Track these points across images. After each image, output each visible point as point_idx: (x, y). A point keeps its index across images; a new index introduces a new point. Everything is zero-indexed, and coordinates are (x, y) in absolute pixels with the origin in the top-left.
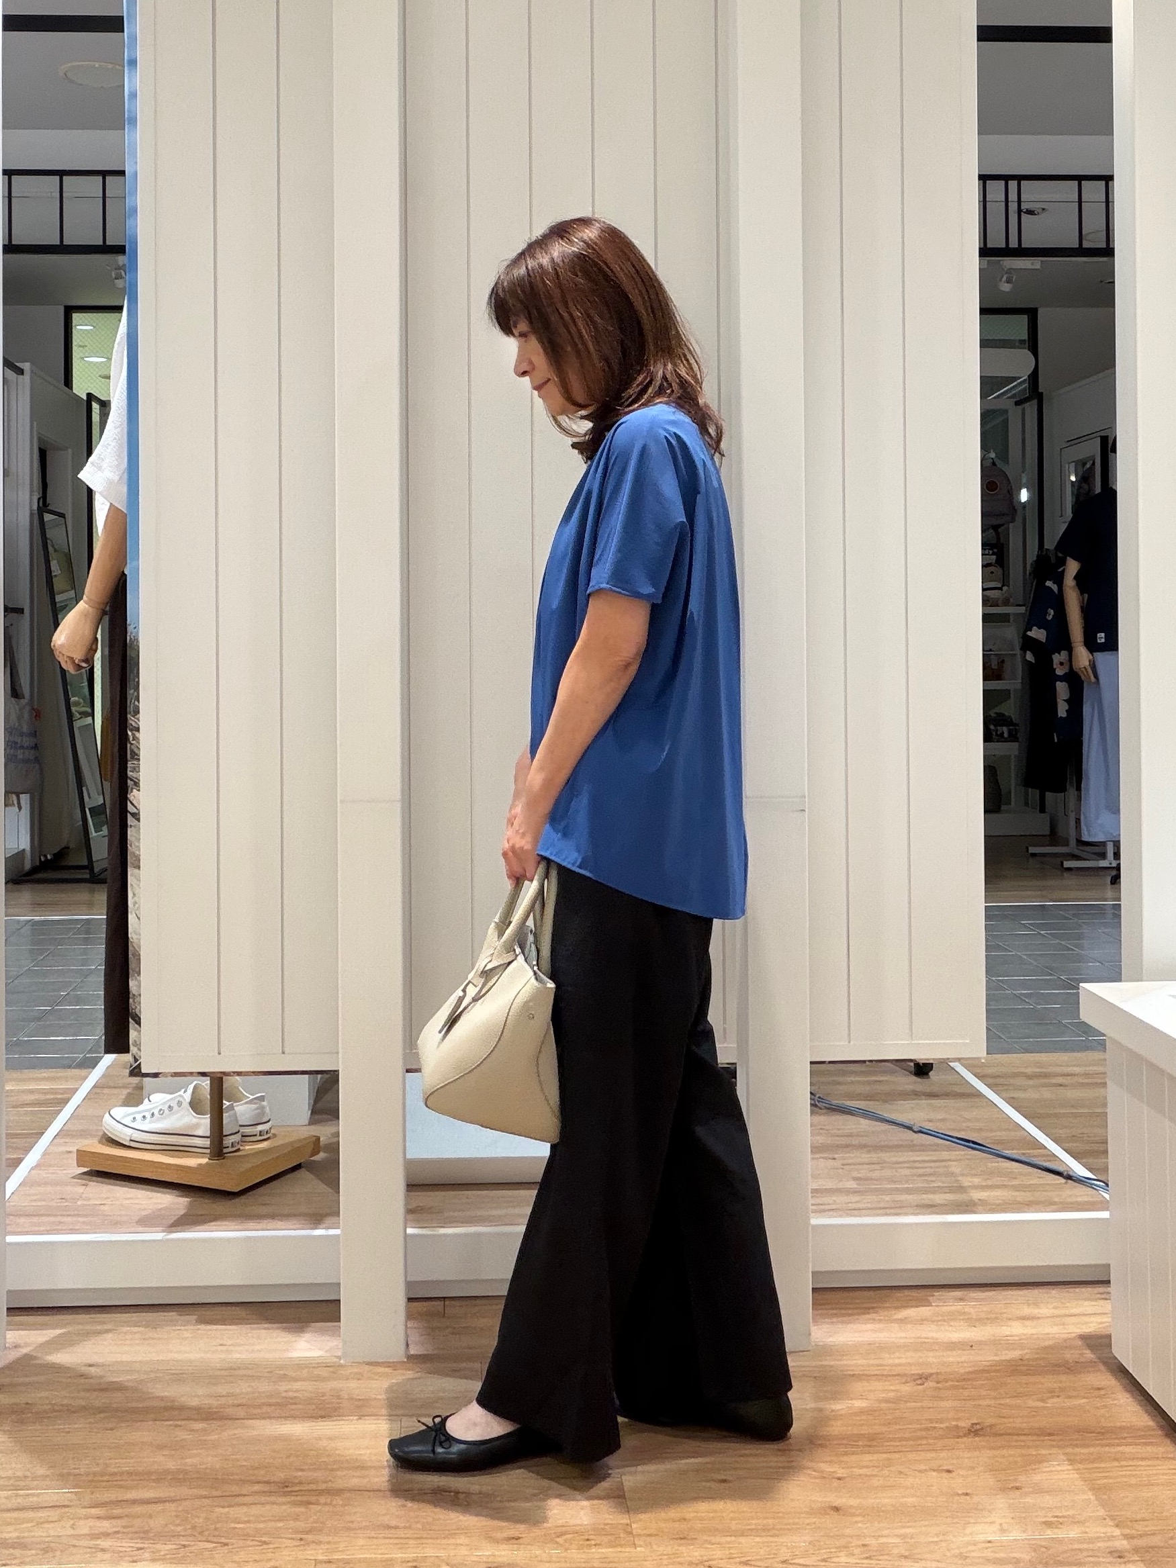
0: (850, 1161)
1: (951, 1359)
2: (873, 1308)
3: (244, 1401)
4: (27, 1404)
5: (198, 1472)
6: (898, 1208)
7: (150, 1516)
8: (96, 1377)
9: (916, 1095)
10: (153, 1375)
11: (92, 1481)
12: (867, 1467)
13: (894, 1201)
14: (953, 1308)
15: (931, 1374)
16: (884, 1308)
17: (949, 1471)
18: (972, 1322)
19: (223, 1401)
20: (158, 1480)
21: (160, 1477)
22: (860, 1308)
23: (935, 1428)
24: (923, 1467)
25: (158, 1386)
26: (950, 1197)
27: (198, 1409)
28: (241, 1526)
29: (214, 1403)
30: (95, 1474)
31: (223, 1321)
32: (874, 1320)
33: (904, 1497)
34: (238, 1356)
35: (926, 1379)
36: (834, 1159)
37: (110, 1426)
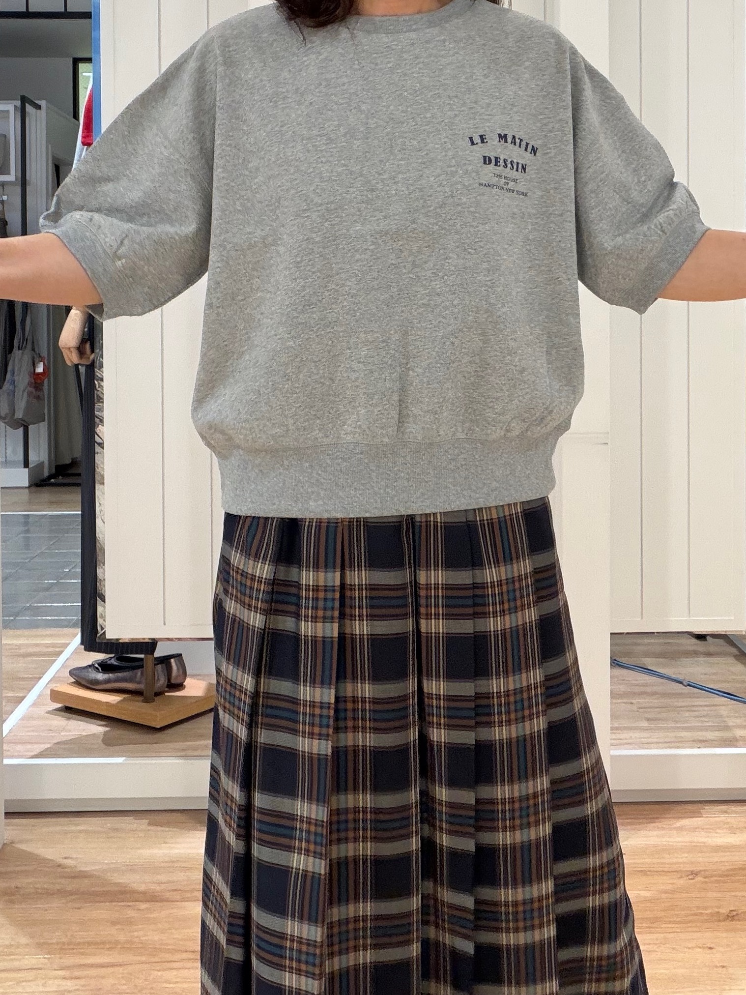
0: (644, 705)
1: (716, 859)
2: (657, 818)
3: (179, 887)
4: (17, 888)
5: (142, 943)
6: (679, 743)
7: (103, 977)
8: (69, 867)
9: (696, 653)
10: (112, 866)
11: (61, 949)
12: (649, 944)
13: (676, 737)
14: (717, 819)
15: (700, 871)
16: (665, 818)
17: (711, 948)
18: (733, 830)
19: (163, 886)
20: (109, 949)
21: (112, 945)
22: (646, 819)
23: (702, 913)
24: (690, 945)
25: (116, 875)
26: (717, 734)
27: (144, 893)
28: (172, 985)
29: (158, 888)
30: (64, 944)
31: (168, 824)
32: (658, 828)
33: (675, 968)
34: (176, 851)
35: (696, 875)
36: (632, 703)
37: (77, 905)
